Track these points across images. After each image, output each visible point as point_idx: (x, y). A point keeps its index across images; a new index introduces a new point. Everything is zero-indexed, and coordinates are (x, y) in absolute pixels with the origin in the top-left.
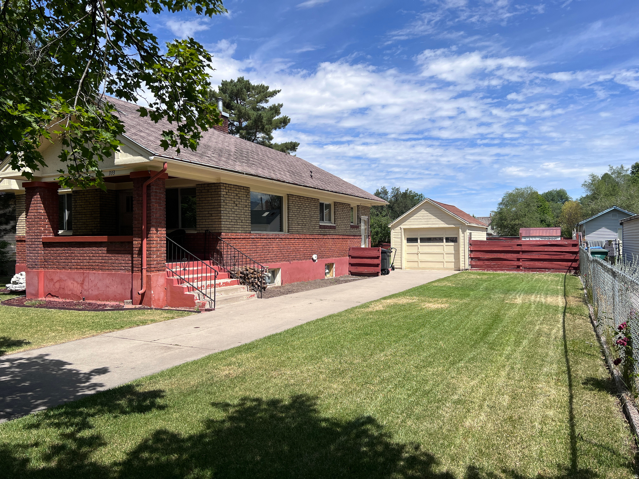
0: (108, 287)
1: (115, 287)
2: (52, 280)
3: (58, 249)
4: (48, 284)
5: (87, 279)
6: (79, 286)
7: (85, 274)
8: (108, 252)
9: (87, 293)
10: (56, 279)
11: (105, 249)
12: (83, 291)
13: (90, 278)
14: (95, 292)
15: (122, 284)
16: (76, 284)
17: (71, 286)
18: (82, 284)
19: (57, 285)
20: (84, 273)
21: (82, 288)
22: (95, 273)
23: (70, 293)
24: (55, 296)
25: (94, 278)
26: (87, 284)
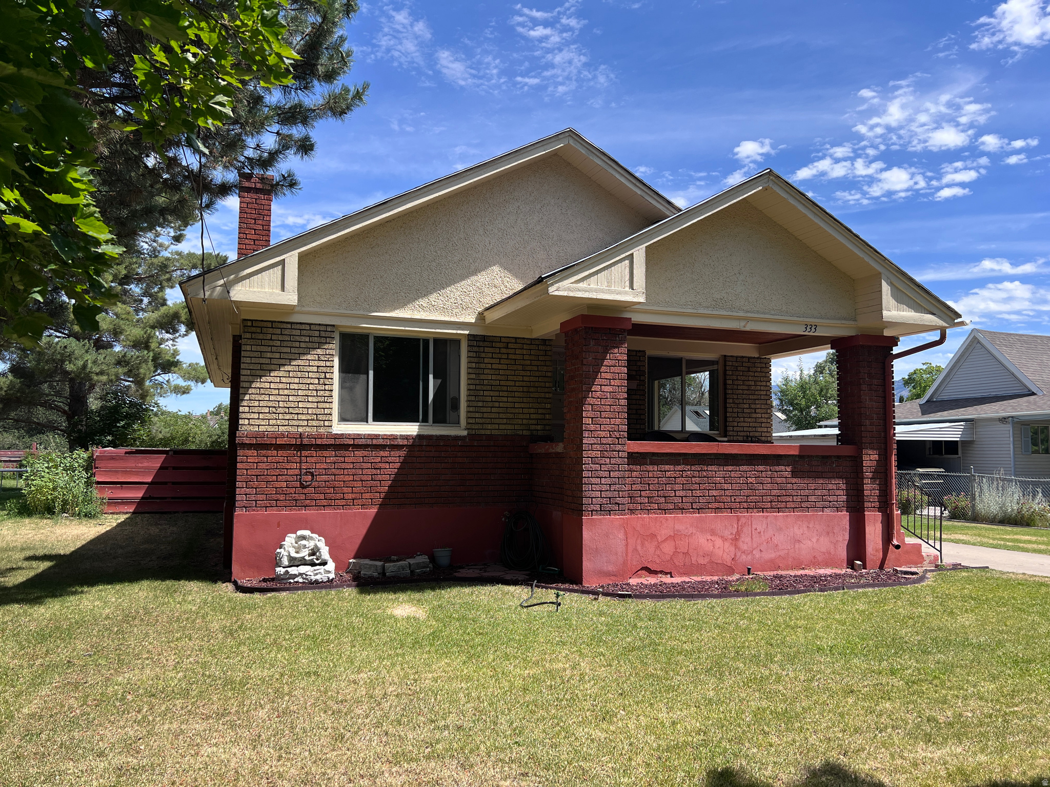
0: (799, 541)
1: (814, 540)
2: (653, 536)
3: (667, 467)
4: (639, 548)
5: (746, 530)
6: (727, 544)
7: (743, 520)
8: (794, 474)
9: (750, 557)
10: (664, 532)
11: (789, 469)
12: (739, 554)
13: (754, 527)
14: (769, 555)
15: (828, 533)
16: (719, 542)
17: (708, 547)
18: (736, 540)
19: (668, 548)
20: (738, 519)
21: (736, 547)
22: (767, 516)
23: (702, 561)
24: (661, 572)
25: (764, 526)
26: (748, 540)
